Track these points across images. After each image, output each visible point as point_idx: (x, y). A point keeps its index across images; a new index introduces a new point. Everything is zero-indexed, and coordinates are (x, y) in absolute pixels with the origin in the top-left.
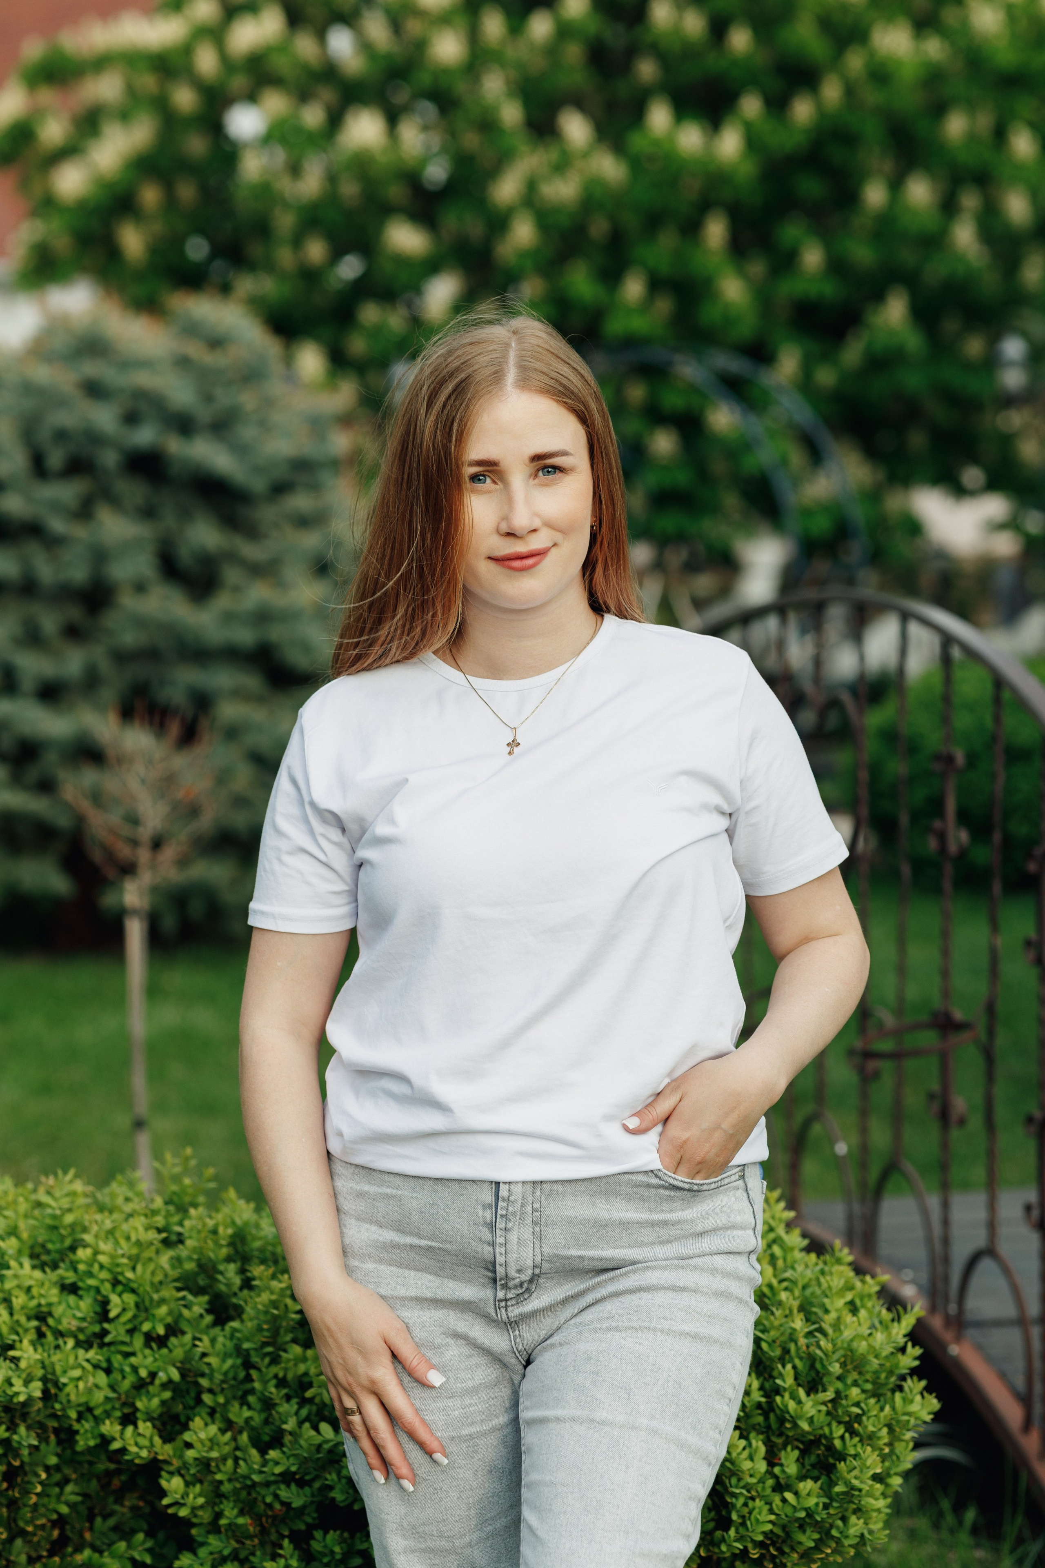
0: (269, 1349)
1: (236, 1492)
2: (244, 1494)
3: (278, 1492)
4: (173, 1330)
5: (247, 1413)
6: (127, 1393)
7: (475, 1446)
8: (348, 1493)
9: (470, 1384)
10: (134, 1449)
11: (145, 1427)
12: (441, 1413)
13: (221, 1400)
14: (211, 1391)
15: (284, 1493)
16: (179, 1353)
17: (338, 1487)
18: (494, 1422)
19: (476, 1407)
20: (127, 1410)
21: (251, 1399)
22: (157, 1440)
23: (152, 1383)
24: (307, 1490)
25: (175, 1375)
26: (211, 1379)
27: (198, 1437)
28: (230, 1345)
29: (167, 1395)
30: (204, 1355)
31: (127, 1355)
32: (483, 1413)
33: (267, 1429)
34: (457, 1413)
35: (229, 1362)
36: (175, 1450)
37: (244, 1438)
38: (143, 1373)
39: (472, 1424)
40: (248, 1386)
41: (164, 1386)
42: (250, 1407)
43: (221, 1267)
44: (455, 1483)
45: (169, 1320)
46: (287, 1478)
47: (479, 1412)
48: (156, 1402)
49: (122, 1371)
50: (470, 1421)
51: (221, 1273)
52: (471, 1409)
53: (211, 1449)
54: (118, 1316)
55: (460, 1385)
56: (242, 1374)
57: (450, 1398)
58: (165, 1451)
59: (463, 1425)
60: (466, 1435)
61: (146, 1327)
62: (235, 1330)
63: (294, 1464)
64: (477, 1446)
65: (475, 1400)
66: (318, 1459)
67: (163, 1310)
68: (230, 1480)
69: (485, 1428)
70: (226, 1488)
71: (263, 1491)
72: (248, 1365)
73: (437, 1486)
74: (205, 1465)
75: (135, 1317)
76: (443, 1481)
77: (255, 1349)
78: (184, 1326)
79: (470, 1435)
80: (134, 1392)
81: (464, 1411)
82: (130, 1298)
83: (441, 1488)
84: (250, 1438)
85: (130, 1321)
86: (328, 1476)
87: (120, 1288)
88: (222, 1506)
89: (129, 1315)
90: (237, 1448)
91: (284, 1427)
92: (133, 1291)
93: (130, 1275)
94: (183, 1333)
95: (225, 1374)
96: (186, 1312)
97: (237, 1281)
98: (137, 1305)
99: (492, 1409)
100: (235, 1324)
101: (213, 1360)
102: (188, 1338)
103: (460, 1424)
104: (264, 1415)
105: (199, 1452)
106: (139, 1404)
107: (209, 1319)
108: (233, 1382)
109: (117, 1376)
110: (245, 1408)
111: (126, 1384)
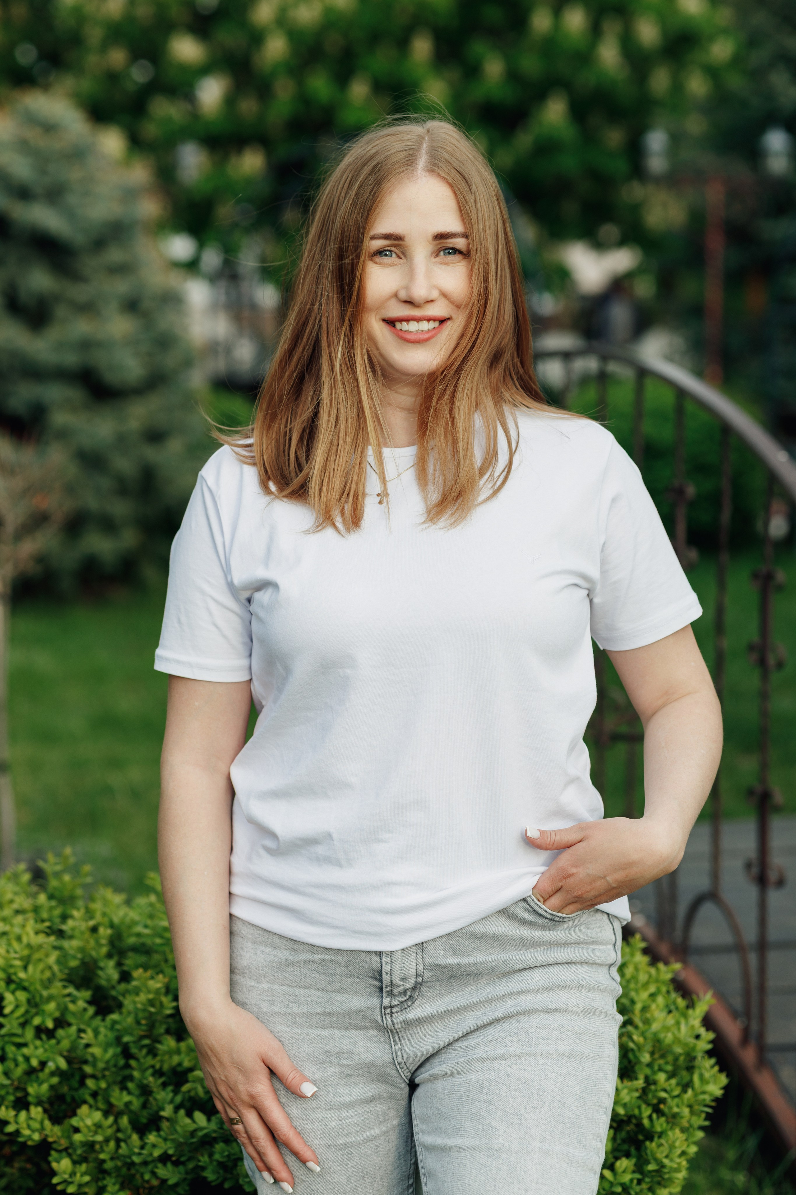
0: (146, 1042)
1: (117, 1169)
2: (124, 1171)
3: (156, 1170)
4: (61, 1023)
5: (126, 1098)
6: (19, 1079)
7: (349, 1154)
8: (219, 1173)
9: (347, 1099)
10: (26, 1132)
11: (36, 1112)
12: (320, 1124)
13: (103, 1085)
14: (93, 1076)
15: (162, 1171)
16: (65, 1044)
17: (210, 1168)
18: (368, 1134)
19: (351, 1120)
20: (19, 1094)
21: (131, 1085)
22: (47, 1123)
23: (42, 1070)
24: (181, 1168)
25: (63, 1064)
26: (94, 1065)
27: (85, 1123)
28: (111, 1035)
29: (55, 1080)
30: (88, 1046)
31: (19, 1046)
32: (358, 1125)
33: (145, 1113)
34: (334, 1124)
35: (111, 1052)
36: (63, 1131)
37: (125, 1121)
38: (34, 1063)
39: (347, 1135)
40: (127, 1072)
41: (53, 1074)
42: (130, 1093)
43: (102, 964)
44: (330, 1186)
45: (57, 1014)
46: (164, 1158)
47: (355, 1124)
48: (45, 1087)
49: (15, 1061)
50: (345, 1132)
51: (101, 969)
52: (347, 1121)
53: (96, 1133)
54: (12, 1012)
55: (338, 1099)
56: (122, 1062)
57: (329, 1110)
58: (54, 1132)
59: (339, 1135)
60: (342, 1144)
61: (37, 1021)
62: (115, 1022)
63: (170, 1148)
64: (351, 1154)
65: (351, 1112)
66: (192, 1143)
67: (51, 1007)
68: (112, 1159)
69: (359, 1139)
70: (109, 1165)
71: (142, 1170)
72: (126, 1053)
73: (313, 1187)
74: (90, 1146)
75: (27, 1012)
76: (319, 1183)
77: (134, 1042)
78: (71, 1020)
79: (345, 1145)
80: (25, 1078)
81: (340, 1123)
82: (22, 996)
83: (318, 1189)
84: (131, 1122)
85: (23, 1015)
86: (201, 1158)
87: (13, 986)
88: (105, 1182)
89: (22, 1010)
90: (119, 1130)
91: (162, 1113)
92: (25, 989)
93: (22, 975)
94: (69, 1025)
95: (107, 1062)
96: (71, 1007)
97: (115, 976)
98: (29, 1001)
99: (367, 1122)
100: (115, 1016)
101: (96, 1050)
102: (73, 1029)
103: (337, 1134)
104: (142, 1100)
105: (85, 1136)
106: (31, 1090)
107: (91, 1010)
108: (114, 1069)
109: (10, 1064)
110: (125, 1093)
111: (19, 1072)
